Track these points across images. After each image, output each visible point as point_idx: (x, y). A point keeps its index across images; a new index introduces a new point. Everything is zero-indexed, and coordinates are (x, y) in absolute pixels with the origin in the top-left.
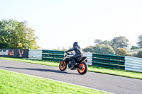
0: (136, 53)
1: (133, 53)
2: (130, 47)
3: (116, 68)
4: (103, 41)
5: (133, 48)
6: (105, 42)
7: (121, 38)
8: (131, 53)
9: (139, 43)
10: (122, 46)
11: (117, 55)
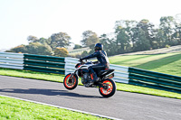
0: (80, 53)
1: (77, 53)
2: (73, 46)
3: (54, 72)
4: (38, 38)
5: (76, 47)
6: (41, 40)
7: (61, 34)
8: (74, 54)
9: (84, 41)
10: (62, 45)
11: (56, 56)
